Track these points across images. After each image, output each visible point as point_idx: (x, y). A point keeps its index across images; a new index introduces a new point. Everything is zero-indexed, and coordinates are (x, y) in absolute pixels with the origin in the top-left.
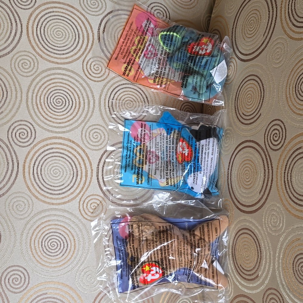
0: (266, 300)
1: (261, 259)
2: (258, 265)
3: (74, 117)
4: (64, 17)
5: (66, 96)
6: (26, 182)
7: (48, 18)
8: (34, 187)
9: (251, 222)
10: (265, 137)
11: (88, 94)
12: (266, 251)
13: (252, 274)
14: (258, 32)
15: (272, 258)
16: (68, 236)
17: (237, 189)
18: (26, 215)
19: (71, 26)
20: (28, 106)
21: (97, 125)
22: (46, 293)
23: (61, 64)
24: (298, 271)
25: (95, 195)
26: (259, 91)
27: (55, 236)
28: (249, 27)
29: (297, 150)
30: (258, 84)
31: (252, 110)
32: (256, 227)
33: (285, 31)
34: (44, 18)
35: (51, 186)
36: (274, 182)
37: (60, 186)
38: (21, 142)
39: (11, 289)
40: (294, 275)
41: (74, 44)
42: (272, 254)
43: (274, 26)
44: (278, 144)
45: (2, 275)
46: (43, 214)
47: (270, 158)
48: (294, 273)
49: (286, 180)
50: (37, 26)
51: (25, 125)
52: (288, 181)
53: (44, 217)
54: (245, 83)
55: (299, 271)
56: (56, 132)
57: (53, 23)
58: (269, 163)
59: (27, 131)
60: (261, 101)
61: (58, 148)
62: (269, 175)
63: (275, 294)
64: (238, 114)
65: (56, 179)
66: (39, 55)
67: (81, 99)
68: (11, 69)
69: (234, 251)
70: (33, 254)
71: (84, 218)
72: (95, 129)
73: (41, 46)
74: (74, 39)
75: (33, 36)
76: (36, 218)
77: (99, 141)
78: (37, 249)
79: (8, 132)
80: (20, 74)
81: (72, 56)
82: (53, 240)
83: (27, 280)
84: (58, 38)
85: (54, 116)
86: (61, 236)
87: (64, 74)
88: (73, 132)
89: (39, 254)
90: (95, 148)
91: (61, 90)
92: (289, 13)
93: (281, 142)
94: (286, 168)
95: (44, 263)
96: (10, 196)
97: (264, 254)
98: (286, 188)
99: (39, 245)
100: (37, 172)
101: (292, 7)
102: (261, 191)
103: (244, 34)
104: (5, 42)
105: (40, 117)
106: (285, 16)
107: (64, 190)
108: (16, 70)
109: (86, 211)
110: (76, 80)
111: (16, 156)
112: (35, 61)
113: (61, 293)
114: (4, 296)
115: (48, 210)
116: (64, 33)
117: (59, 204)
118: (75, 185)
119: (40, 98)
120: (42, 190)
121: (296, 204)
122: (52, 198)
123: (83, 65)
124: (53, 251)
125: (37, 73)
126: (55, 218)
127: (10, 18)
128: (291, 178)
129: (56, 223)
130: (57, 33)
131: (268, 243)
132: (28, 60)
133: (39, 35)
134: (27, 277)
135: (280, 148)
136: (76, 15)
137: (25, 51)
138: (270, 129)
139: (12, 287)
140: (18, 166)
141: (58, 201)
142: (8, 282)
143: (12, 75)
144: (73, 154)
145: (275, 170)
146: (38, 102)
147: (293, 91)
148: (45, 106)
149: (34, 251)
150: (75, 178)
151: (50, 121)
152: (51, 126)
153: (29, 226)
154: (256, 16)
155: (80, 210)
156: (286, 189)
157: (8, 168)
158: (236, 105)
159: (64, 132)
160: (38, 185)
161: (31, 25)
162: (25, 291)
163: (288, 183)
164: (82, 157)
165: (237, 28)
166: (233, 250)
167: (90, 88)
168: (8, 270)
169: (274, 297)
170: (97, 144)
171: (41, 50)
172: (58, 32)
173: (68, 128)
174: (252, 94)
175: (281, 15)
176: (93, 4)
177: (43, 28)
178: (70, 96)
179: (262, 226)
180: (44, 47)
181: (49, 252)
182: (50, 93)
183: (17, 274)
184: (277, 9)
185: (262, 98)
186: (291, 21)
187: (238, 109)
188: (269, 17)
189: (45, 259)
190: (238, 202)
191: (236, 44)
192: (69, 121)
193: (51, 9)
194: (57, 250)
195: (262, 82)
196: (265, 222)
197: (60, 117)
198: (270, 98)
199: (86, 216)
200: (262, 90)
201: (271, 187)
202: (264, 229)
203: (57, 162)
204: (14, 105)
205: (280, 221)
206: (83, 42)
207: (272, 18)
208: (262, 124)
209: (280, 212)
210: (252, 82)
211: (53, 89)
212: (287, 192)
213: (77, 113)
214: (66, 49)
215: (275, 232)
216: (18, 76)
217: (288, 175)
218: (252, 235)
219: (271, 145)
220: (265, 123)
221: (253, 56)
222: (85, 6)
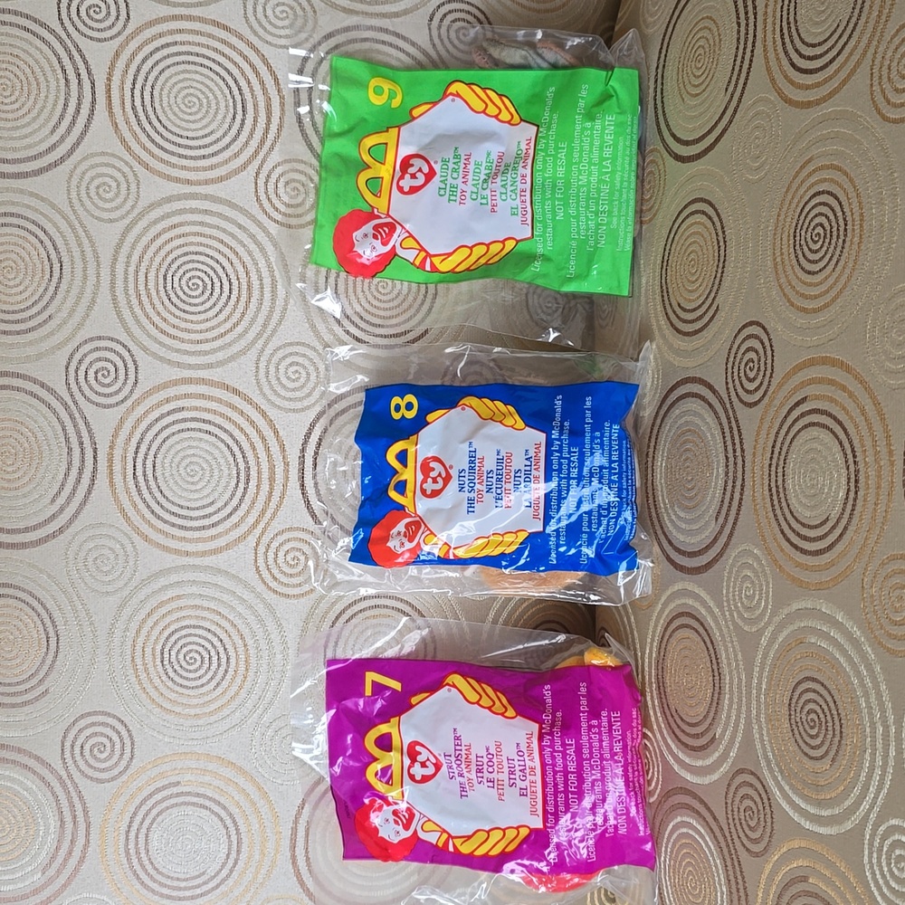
0: (733, 801)
1: (719, 693)
2: (713, 709)
3: (235, 325)
4: (204, 56)
5: (212, 268)
6: (117, 499)
7: (161, 60)
8: (138, 511)
9: (697, 597)
10: (727, 369)
11: (270, 263)
12: (730, 672)
13: (702, 734)
14: (713, 82)
15: (744, 692)
16: (230, 636)
17: (666, 509)
18: (121, 583)
19: (224, 80)
20: (114, 299)
21: (298, 344)
22: (178, 783)
24: (800, 724)
25: (298, 529)
26: (716, 243)
27: (195, 635)
28: (693, 66)
29: (797, 404)
30: (714, 223)
31: (700, 296)
32: (709, 609)
33: (773, 80)
34: (150, 63)
35: (182, 507)
36: (747, 492)
37: (204, 507)
38: (99, 394)
39: (90, 772)
40: (791, 734)
41: (230, 127)
42: (744, 682)
43: (750, 65)
44: (757, 389)
45: (64, 737)
46: (163, 581)
47: (738, 427)
48: (792, 730)
49: (773, 484)
50: (134, 84)
51: (111, 350)
52: (777, 487)
53: (165, 588)
54: (683, 221)
55: (802, 722)
56: (190, 367)
57: (176, 74)
58: (737, 441)
59: (115, 366)
60: (720, 271)
61: (196, 409)
62: (735, 472)
63: (751, 785)
64: (668, 307)
65: (193, 488)
66: (141, 162)
67: (254, 276)
68: (70, 202)
69: (660, 673)
70: (140, 683)
71: (270, 588)
72: (291, 354)
73: (144, 139)
74: (230, 116)
75: (124, 111)
76: (147, 591)
77: (302, 387)
78: (151, 670)
79: (67, 368)
80: (93, 216)
81: (226, 162)
82: (190, 647)
83: (128, 749)
84: (190, 114)
85: (183, 325)
86: (210, 636)
87: (206, 212)
88: (233, 364)
89: (157, 681)
90: (292, 405)
91: (200, 254)
92: (781, 31)
93: (761, 383)
94: (772, 453)
95: (168, 706)
96: (77, 533)
97: (727, 681)
98: (773, 506)
99: (154, 658)
100: (144, 472)
101: (788, 14)
102: (719, 512)
103: (681, 85)
104: (52, 133)
105: (147, 328)
106: (774, 38)
107: (215, 518)
108: (83, 205)
109: (276, 572)
110: (240, 226)
111: (90, 431)
112: (131, 178)
113: (214, 783)
114: (71, 789)
115: (176, 569)
116: (205, 101)
117: (204, 554)
118: (243, 505)
119: (146, 277)
120: (159, 517)
121: (796, 547)
122: (183, 539)
123: (256, 184)
124: (191, 675)
125: (136, 211)
126: (194, 589)
127: (62, 68)
128: (784, 480)
129: (198, 602)
130: (186, 102)
131: (734, 651)
132: (112, 177)
133: (139, 109)
134: (127, 742)
135: (760, 401)
136: (234, 48)
137: (103, 154)
138: (739, 348)
139: (91, 767)
140: (95, 458)
141: (201, 547)
142: (82, 753)
143: (73, 217)
144: (235, 423)
145: (748, 458)
146: (141, 287)
147: (789, 246)
148: (160, 298)
149: (143, 676)
150: (242, 485)
151: (174, 338)
152: (177, 351)
153: (127, 611)
154: (709, 36)
155: (257, 568)
156: (774, 510)
157: (70, 463)
158: (663, 281)
159: (210, 366)
160: (148, 507)
161: (119, 83)
162: (124, 778)
163: (777, 493)
164: (259, 431)
165: (666, 68)
166: (660, 670)
167: (275, 244)
168: (78, 723)
169: (751, 792)
170: (298, 394)
171: (145, 148)
172: (190, 98)
173: (220, 356)
174: (700, 253)
175: (765, 36)
176: (281, 16)
177: (148, 89)
178: (224, 268)
179: (721, 607)
180: (153, 141)
181: (181, 676)
182: (173, 262)
183: (102, 734)
184: (755, 18)
185: (722, 262)
186: (786, 52)
187: (668, 292)
188: (738, 39)
189: (173, 696)
190: (670, 543)
191: (664, 112)
192: (222, 335)
193: (170, 37)
194: (202, 672)
195: (720, 220)
196: (727, 596)
197: (198, 327)
198: (739, 265)
199: (274, 585)
200: (722, 243)
201: (740, 503)
202: (727, 613)
203: (194, 444)
204: (79, 298)
205: (760, 594)
206: (255, 121)
207: (745, 44)
208: (720, 335)
209: (760, 570)
210: (700, 218)
211: (179, 252)
212: (775, 516)
213: (243, 314)
214: (211, 144)
215: (751, 622)
216: (88, 221)
217: (777, 472)
218: (701, 630)
219: (740, 390)
220: (728, 333)
221: (703, 148)
222: (259, 23)
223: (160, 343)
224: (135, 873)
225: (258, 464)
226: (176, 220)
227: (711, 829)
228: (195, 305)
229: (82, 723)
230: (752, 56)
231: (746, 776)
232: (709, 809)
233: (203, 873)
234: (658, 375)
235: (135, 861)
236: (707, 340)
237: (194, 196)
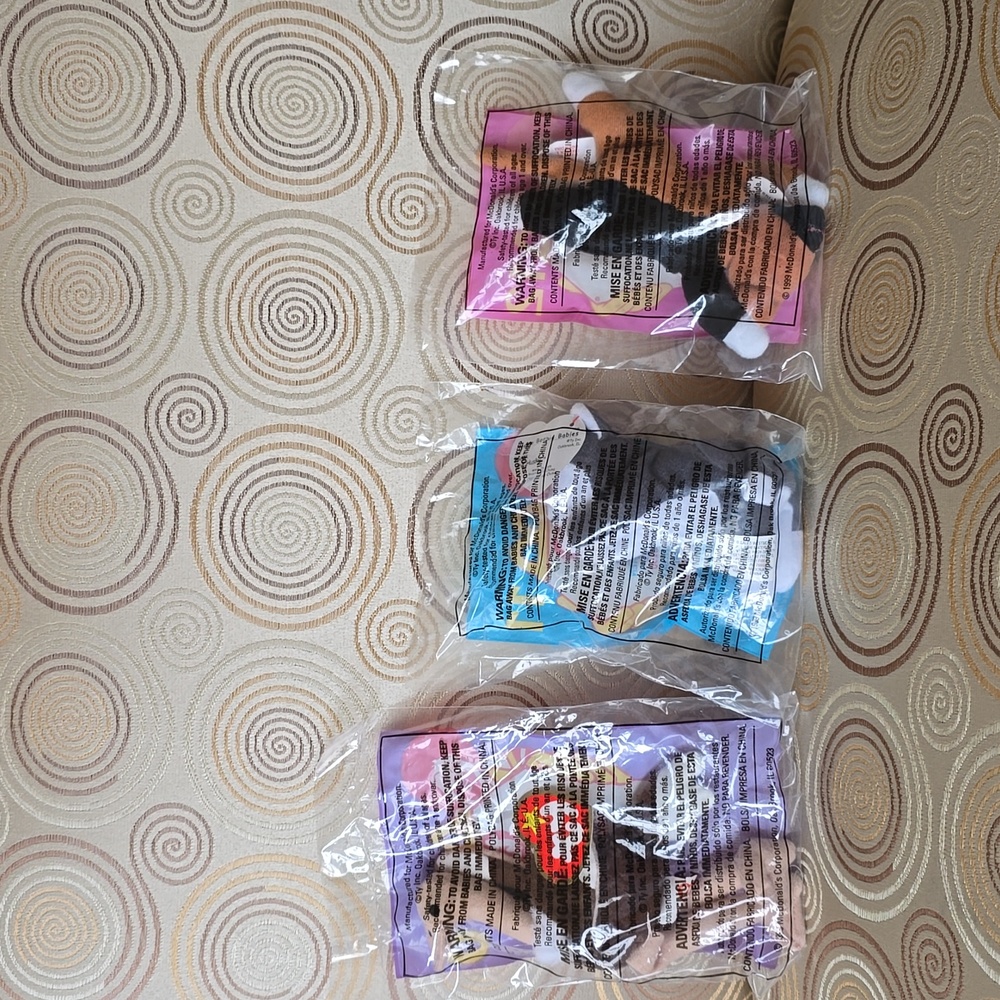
0: (911, 945)
1: (899, 819)
2: (890, 836)
3: (340, 365)
4: (311, 50)
5: (315, 298)
6: (200, 562)
7: (261, 54)
8: (224, 576)
9: (874, 703)
10: (921, 438)
11: (382, 294)
12: (914, 796)
13: (875, 863)
14: (913, 96)
15: (930, 820)
16: (325, 722)
17: (838, 595)
19: (333, 78)
20: (202, 330)
21: (410, 388)
22: (262, 888)
23: (302, 198)
25: (405, 602)
26: (912, 288)
27: (285, 720)
28: (889, 76)
30: (910, 264)
31: (890, 349)
32: (889, 719)
33: (992, 99)
34: (249, 57)
35: (274, 573)
36: (943, 585)
37: (299, 573)
38: (183, 440)
39: (162, 872)
40: (989, 876)
41: (339, 134)
42: (930, 809)
43: (962, 78)
44: (959, 466)
45: (134, 831)
46: (250, 657)
47: (934, 508)
48: (991, 872)
49: (976, 580)
50: (230, 82)
51: (197, 389)
52: (981, 583)
53: (252, 665)
54: (870, 259)
56: (287, 411)
57: (278, 70)
58: (932, 525)
59: (202, 408)
60: (916, 321)
61: (293, 460)
62: (928, 561)
63: (936, 930)
64: (848, 358)
65: (288, 551)
66: (236, 173)
67: (362, 309)
68: (154, 217)
69: (825, 787)
70: (221, 774)
71: (372, 669)
72: (403, 400)
73: (240, 146)
74: (340, 120)
75: (218, 113)
76: (232, 667)
77: (415, 438)
78: (234, 758)
79: (147, 409)
80: (180, 234)
81: (334, 174)
82: (279, 734)
83: (205, 848)
84: (294, 118)
85: (281, 363)
86: (302, 722)
87: (309, 232)
88: (337, 410)
89: (241, 772)
90: (402, 459)
91: (302, 281)
93: (965, 459)
94: (977, 543)
95: (253, 800)
96: (154, 599)
97: (910, 806)
98: (975, 605)
99: (238, 745)
100: (232, 531)
102: (906, 606)
103: (873, 97)
104: (136, 135)
105: (239, 365)
107: (311, 587)
108: (168, 221)
109: (379, 650)
110: (348, 250)
111: (171, 482)
112: (225, 191)
113: (303, 890)
114: (140, 891)
115: (265, 644)
116: (311, 103)
117: (297, 627)
118: (343, 572)
119: (239, 307)
120: (248, 584)
122: (274, 609)
123: (368, 201)
124: (280, 766)
125: (229, 230)
126: (286, 668)
127: (149, 61)
128: (990, 577)
129: (289, 682)
130: (290, 104)
131: (920, 771)
132: (202, 189)
133: (236, 111)
134: (205, 839)
135: (962, 479)
136: (346, 42)
137: (193, 162)
138: (938, 413)
139: (163, 866)
140: (176, 513)
141: (294, 619)
142: (153, 850)
143: (156, 235)
144: (337, 479)
145: (945, 546)
146: (234, 318)
148: (254, 331)
149: (225, 765)
150: (342, 550)
151: (270, 377)
152: (273, 393)
153: (209, 690)
154: (911, 41)
155: (358, 645)
156: (976, 611)
157: (147, 519)
158: (844, 328)
159: (309, 411)
160: (236, 571)
161: (213, 80)
162: (201, 880)
163: (981, 592)
164: (363, 488)
165: (854, 75)
166: (825, 783)
167: (388, 272)
168: (150, 816)
169: (934, 937)
170: (409, 446)
171: (241, 156)
172: (294, 100)
173: (322, 400)
174: (891, 298)
175: (982, 45)
176: (401, 5)
177: (246, 87)
178: (328, 298)
179: (905, 720)
180: (250, 148)
181: (268, 767)
182: (270, 290)
183: (177, 830)
184: (971, 22)
185: (919, 310)
187: (849, 341)
188: (947, 48)
189: (258, 789)
190: (842, 635)
191: (850, 128)
192: (324, 376)
193: (273, 27)
194: (292, 762)
195: (919, 261)
196: (913, 706)
197: (297, 366)
198: (942, 316)
199: (376, 665)
200: (920, 288)
201: (933, 598)
202: (912, 726)
203: (290, 501)
204: (162, 329)
205: (955, 708)
206: (369, 126)
207: (957, 53)
208: (915, 396)
209: (956, 680)
210: (891, 256)
211: (278, 278)
212: (978, 617)
213: (349, 353)
214: (317, 154)
215: (942, 739)
216: (173, 239)
217: (982, 566)
218: (878, 742)
219: (938, 465)
220: (925, 395)
221: (898, 174)
222: (376, 12)
223: (254, 384)
224: (210, 988)
225: (362, 526)
226: (275, 240)
227: (883, 975)
228: (294, 340)
229: (154, 816)
230: (965, 68)
231: (927, 919)
232: (880, 951)
233: (288, 992)
234: (834, 437)
235: (210, 975)
236: (897, 402)
237: (297, 214)
